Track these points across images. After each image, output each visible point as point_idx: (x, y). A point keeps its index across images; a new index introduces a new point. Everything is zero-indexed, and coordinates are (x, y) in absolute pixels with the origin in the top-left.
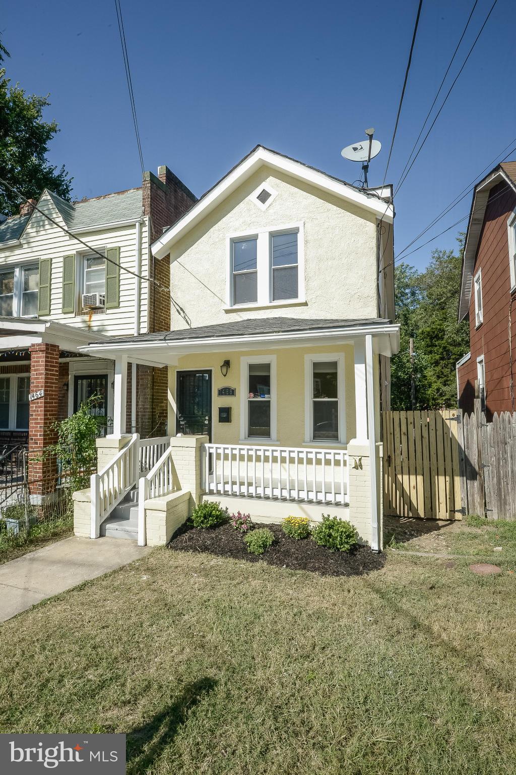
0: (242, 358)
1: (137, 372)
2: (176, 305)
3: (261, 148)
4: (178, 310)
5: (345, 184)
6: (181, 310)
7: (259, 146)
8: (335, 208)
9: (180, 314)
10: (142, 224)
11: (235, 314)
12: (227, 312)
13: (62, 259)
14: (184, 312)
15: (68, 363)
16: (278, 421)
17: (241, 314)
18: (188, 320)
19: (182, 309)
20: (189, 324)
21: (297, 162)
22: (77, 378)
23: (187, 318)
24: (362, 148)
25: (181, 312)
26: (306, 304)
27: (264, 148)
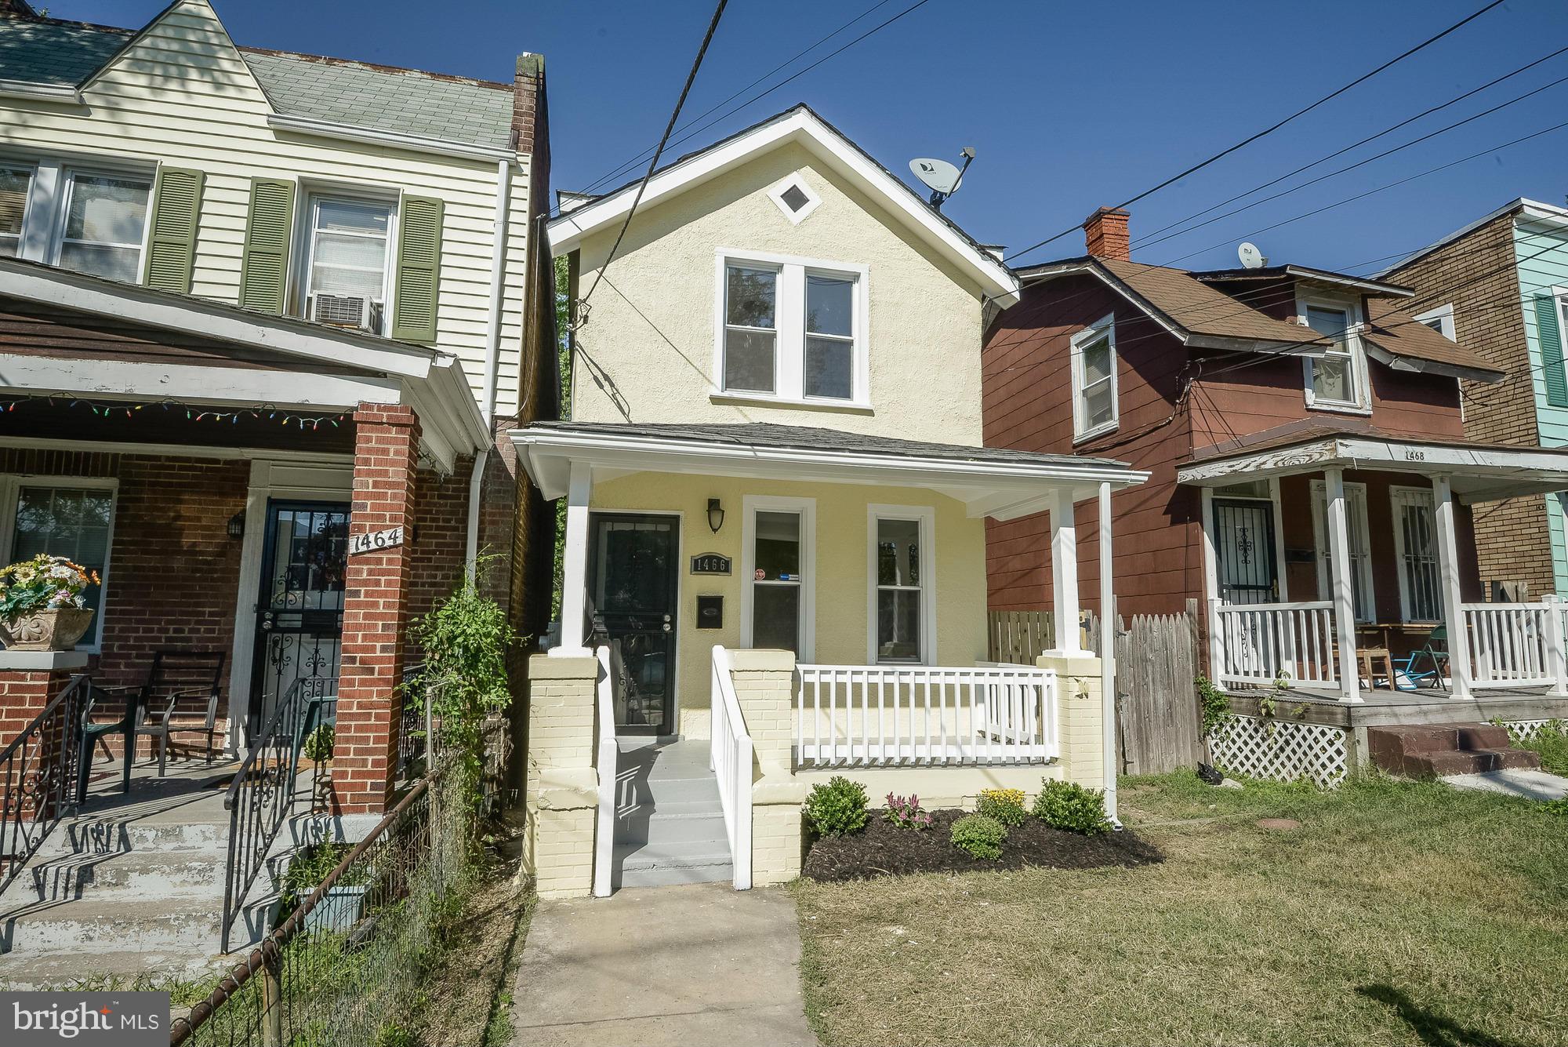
0: (745, 498)
1: (482, 506)
2: (592, 366)
3: (804, 110)
4: (596, 378)
5: (949, 226)
6: (604, 380)
7: (803, 105)
8: (920, 258)
9: (601, 386)
10: (514, 168)
11: (732, 408)
12: (716, 400)
13: (247, 185)
14: (612, 385)
15: (247, 464)
16: (818, 625)
17: (746, 410)
18: (622, 403)
19: (606, 378)
20: (624, 413)
21: (872, 160)
22: (275, 505)
23: (619, 399)
24: (932, 170)
25: (606, 384)
26: (869, 413)
27: (813, 113)
